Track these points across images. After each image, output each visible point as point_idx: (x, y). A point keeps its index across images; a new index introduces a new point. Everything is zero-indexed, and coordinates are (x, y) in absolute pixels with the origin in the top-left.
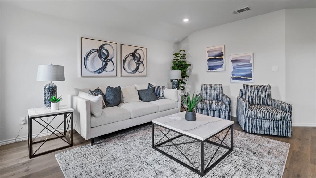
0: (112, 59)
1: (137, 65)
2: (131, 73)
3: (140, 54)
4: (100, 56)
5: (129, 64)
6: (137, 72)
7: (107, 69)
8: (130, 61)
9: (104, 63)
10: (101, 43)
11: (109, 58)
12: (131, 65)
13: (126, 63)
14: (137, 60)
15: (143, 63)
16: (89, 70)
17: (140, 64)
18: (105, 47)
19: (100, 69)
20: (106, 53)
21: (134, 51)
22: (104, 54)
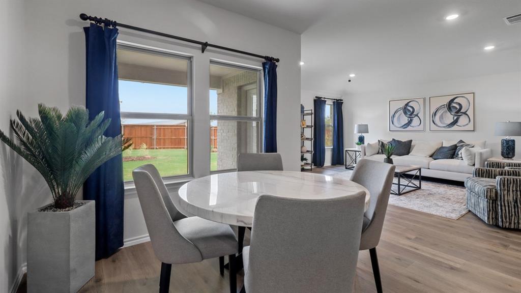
0: (418, 114)
1: (455, 118)
2: (444, 127)
3: (461, 103)
4: (405, 113)
5: (441, 117)
6: (455, 126)
7: (412, 124)
8: (442, 114)
9: (409, 119)
10: (406, 102)
11: (415, 113)
12: (444, 119)
13: (436, 116)
14: (454, 111)
15: (467, 114)
16: (395, 126)
17: (460, 115)
18: (410, 104)
19: (405, 125)
20: (411, 110)
21: (450, 101)
22: (409, 110)
